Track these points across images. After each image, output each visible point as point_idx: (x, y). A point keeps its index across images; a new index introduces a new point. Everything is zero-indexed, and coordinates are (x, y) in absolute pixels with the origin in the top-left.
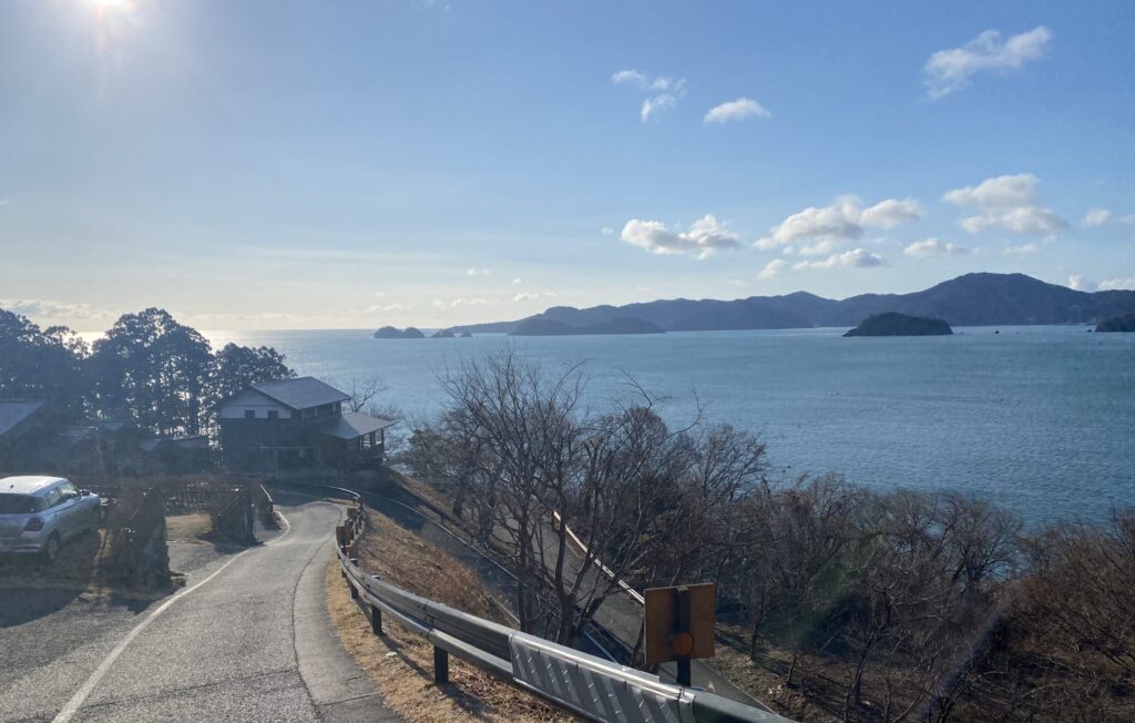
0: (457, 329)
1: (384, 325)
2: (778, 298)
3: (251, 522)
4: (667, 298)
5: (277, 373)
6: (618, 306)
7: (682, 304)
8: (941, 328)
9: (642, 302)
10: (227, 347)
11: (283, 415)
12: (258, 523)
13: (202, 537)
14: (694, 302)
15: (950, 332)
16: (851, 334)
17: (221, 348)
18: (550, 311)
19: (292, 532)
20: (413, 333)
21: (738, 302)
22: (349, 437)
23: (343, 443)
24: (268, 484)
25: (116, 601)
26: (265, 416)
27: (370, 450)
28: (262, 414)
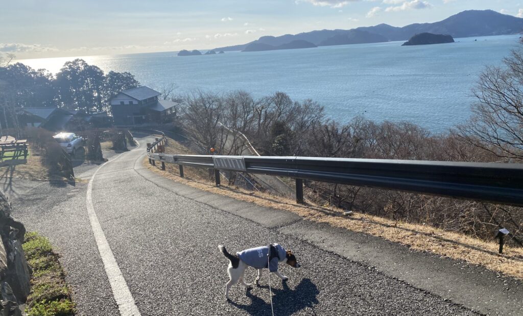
0: (217, 49)
1: (182, 49)
2: (371, 28)
3: (126, 143)
4: (318, 30)
5: (132, 83)
6: (294, 35)
7: (325, 32)
8: (448, 39)
9: (306, 32)
10: (110, 73)
11: (135, 103)
12: (128, 144)
13: (111, 149)
14: (331, 31)
15: (453, 41)
16: (406, 44)
17: (108, 74)
18: (261, 38)
19: (140, 147)
20: (196, 53)
21: (352, 30)
22: (161, 110)
23: (159, 113)
24: (131, 130)
25: (93, 163)
26: (128, 103)
27: (170, 115)
28: (127, 103)
